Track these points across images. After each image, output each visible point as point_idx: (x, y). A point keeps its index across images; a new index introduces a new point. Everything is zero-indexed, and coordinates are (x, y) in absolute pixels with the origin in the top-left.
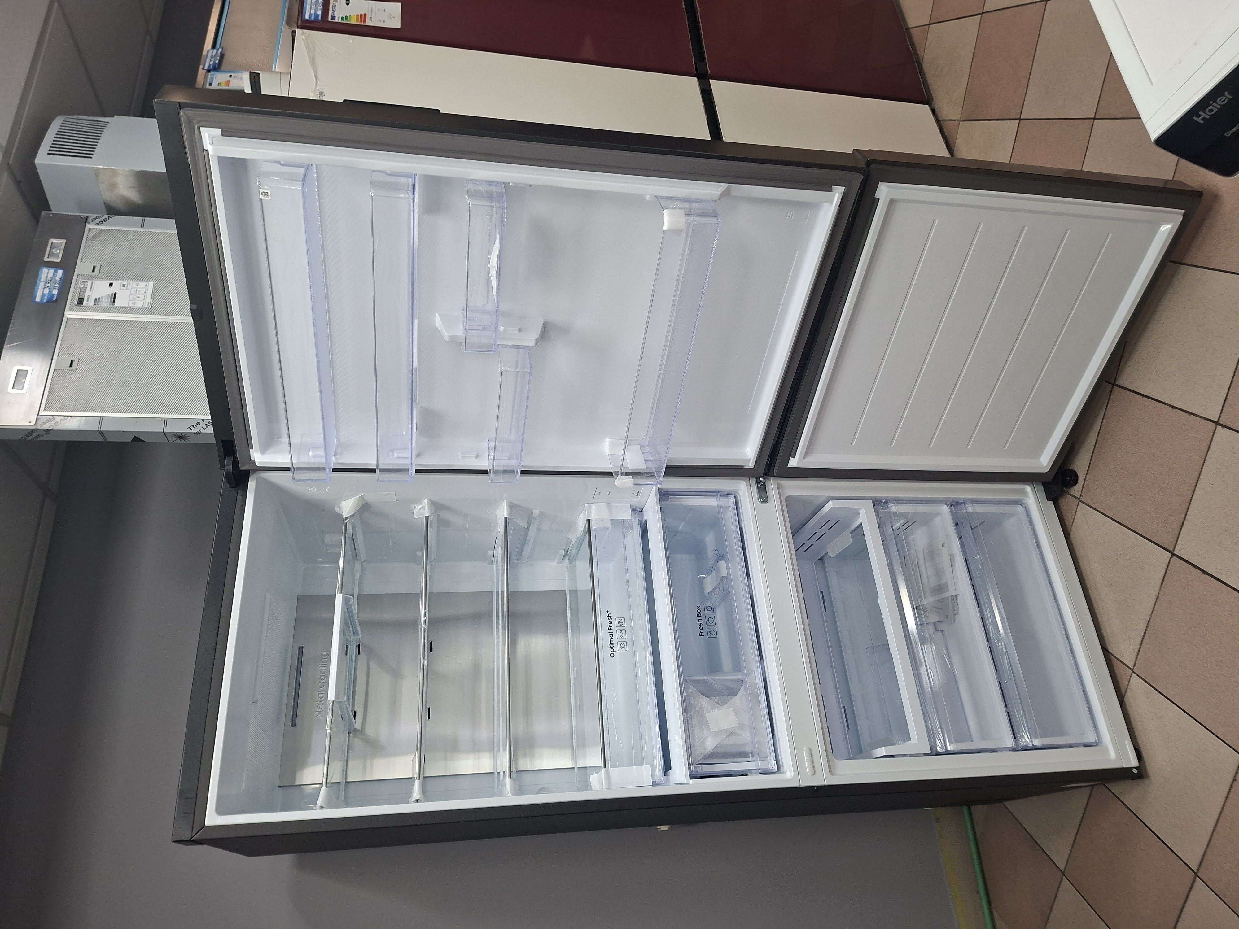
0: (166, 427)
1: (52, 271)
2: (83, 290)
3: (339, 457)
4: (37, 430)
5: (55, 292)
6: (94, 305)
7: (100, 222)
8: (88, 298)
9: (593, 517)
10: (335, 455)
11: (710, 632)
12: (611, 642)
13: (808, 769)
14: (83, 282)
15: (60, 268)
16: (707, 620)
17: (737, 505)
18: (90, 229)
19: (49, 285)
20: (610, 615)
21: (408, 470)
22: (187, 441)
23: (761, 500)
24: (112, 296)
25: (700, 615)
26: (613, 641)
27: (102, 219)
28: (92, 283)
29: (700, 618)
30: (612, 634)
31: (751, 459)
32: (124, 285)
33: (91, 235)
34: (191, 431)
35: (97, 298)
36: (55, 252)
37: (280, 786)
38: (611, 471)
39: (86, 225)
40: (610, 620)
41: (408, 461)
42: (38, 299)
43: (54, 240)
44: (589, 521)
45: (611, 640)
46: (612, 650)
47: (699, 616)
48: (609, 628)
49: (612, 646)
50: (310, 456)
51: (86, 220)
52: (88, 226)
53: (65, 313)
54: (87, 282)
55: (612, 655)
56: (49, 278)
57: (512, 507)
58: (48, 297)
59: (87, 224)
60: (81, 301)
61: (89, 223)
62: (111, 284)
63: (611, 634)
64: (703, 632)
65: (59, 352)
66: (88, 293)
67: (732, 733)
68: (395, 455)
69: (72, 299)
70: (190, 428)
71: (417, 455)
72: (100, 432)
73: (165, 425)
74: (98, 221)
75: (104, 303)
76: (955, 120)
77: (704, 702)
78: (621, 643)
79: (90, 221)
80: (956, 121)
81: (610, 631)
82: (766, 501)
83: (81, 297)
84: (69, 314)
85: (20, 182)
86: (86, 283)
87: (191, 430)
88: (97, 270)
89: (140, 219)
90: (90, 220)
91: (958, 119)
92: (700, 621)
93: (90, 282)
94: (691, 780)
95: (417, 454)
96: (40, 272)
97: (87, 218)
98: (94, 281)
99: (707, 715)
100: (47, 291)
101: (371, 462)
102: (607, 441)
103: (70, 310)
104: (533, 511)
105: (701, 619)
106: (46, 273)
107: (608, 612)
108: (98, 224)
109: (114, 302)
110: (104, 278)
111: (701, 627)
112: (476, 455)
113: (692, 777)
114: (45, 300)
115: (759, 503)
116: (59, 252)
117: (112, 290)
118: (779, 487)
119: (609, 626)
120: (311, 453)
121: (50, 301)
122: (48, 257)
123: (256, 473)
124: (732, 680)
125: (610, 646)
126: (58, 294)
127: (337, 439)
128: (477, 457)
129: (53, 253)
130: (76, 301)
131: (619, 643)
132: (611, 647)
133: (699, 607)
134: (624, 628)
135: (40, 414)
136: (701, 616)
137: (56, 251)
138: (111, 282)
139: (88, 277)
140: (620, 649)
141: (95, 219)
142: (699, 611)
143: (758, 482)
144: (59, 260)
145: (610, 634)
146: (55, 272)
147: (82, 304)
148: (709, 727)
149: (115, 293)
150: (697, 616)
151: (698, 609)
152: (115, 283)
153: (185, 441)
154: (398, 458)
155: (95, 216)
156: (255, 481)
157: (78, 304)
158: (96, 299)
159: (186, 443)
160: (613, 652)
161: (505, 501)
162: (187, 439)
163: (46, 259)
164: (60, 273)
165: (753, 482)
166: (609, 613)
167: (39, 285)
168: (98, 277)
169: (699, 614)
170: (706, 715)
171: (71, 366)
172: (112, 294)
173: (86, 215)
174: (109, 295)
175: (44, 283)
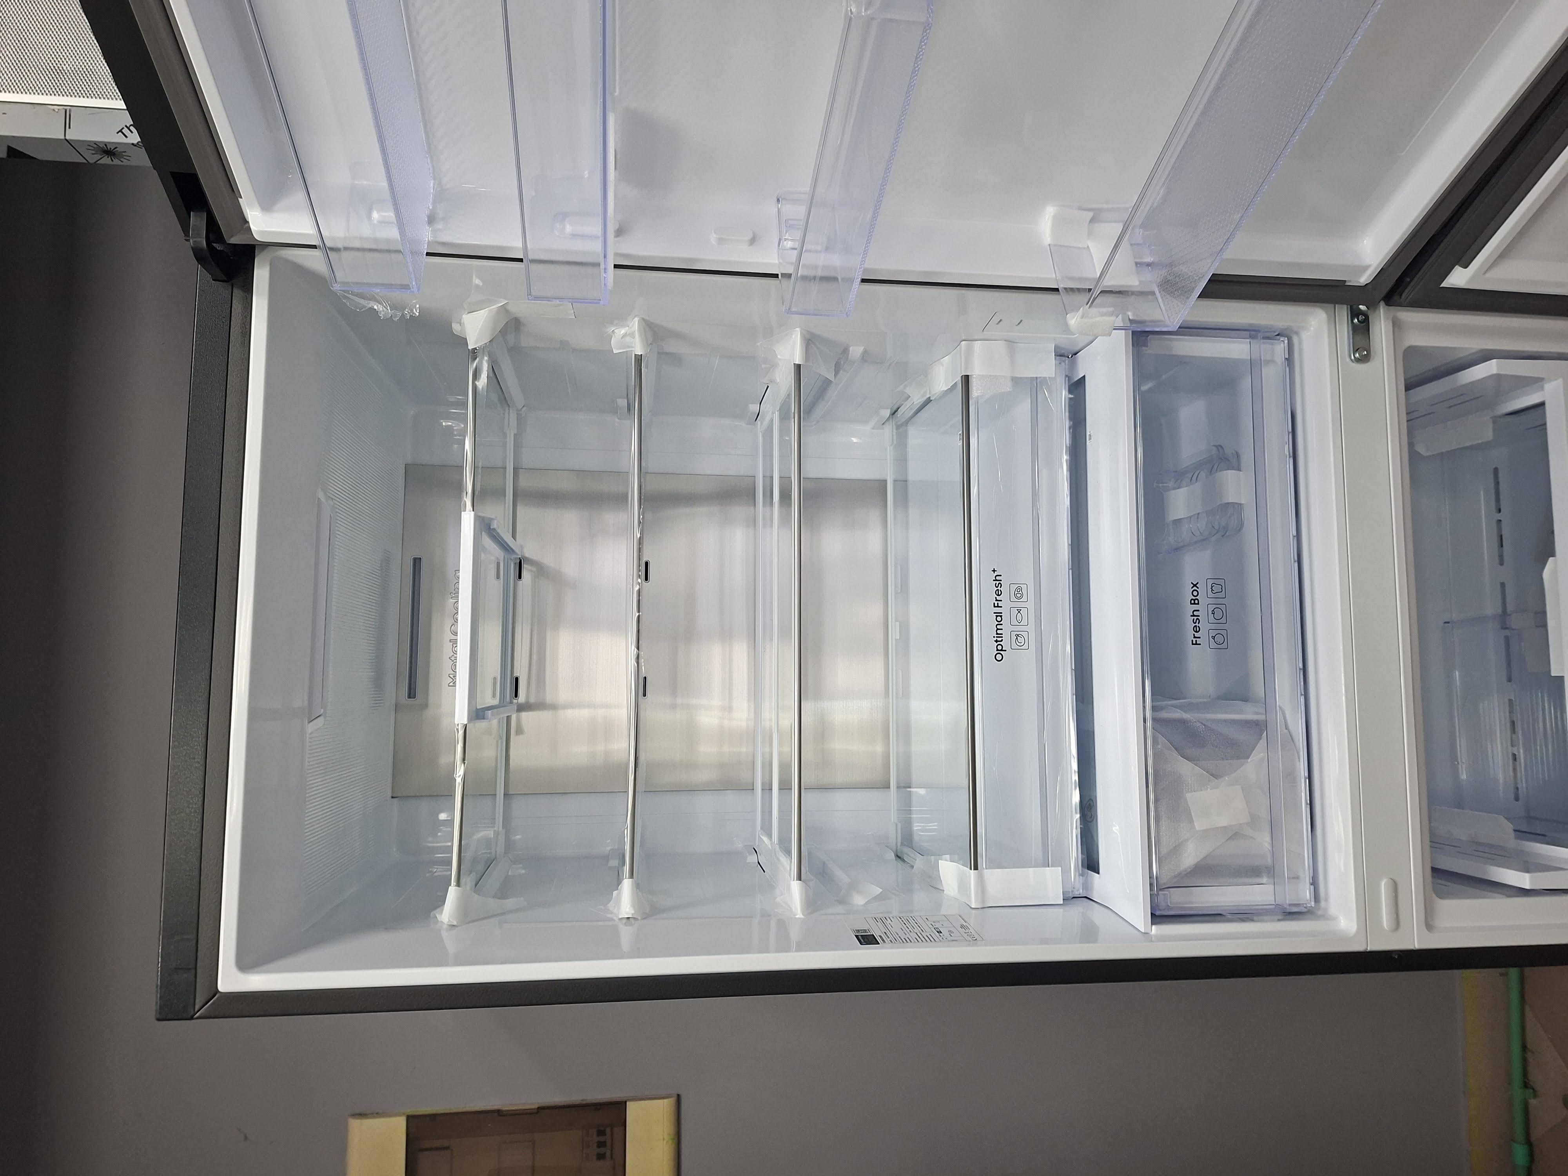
0: (70, 128)
3: (440, 226)
9: (976, 372)
10: (431, 220)
11: (1214, 638)
12: (999, 632)
13: (1386, 920)
16: (1210, 612)
17: (1289, 360)
20: (998, 578)
21: (599, 265)
22: (126, 163)
23: (1357, 355)
25: (1196, 602)
26: (1002, 629)
29: (1195, 607)
30: (1001, 616)
31: (1366, 268)
34: (124, 140)
37: (394, 796)
38: (1057, 287)
40: (999, 588)
41: (597, 247)
44: (966, 379)
45: (999, 627)
46: (1000, 648)
47: (1194, 604)
48: (996, 603)
49: (999, 639)
50: (375, 222)
55: (999, 657)
57: (810, 341)
63: (999, 615)
64: (1199, 638)
67: (1234, 834)
68: (569, 228)
70: (121, 131)
71: (618, 230)
73: (67, 125)
77: (1186, 769)
78: (1018, 633)
81: (998, 610)
82: (1365, 359)
87: (126, 137)
92: (1195, 613)
94: (1154, 927)
95: (617, 227)
99: (1190, 797)
101: (513, 244)
102: (1050, 211)
104: (851, 348)
105: (1198, 611)
107: (994, 571)
111: (1196, 626)
112: (750, 236)
113: (1157, 917)
115: (1348, 360)
118: (1396, 325)
119: (997, 600)
120: (375, 215)
123: (265, 251)
124: (1234, 722)
125: (995, 639)
127: (434, 179)
128: (753, 241)
131: (1014, 634)
132: (996, 641)
133: (1195, 585)
134: (1023, 604)
136: (1198, 604)
140: (1014, 646)
142: (1195, 593)
143: (1354, 313)
145: (997, 616)
148: (1191, 821)
150: (1191, 604)
151: (1195, 588)
153: (122, 162)
154: (574, 236)
156: (268, 268)
159: (123, 165)
160: (1002, 650)
161: (798, 329)
162: (123, 156)
165: (1343, 312)
166: (996, 573)
169: (1194, 600)
170: (1188, 796)
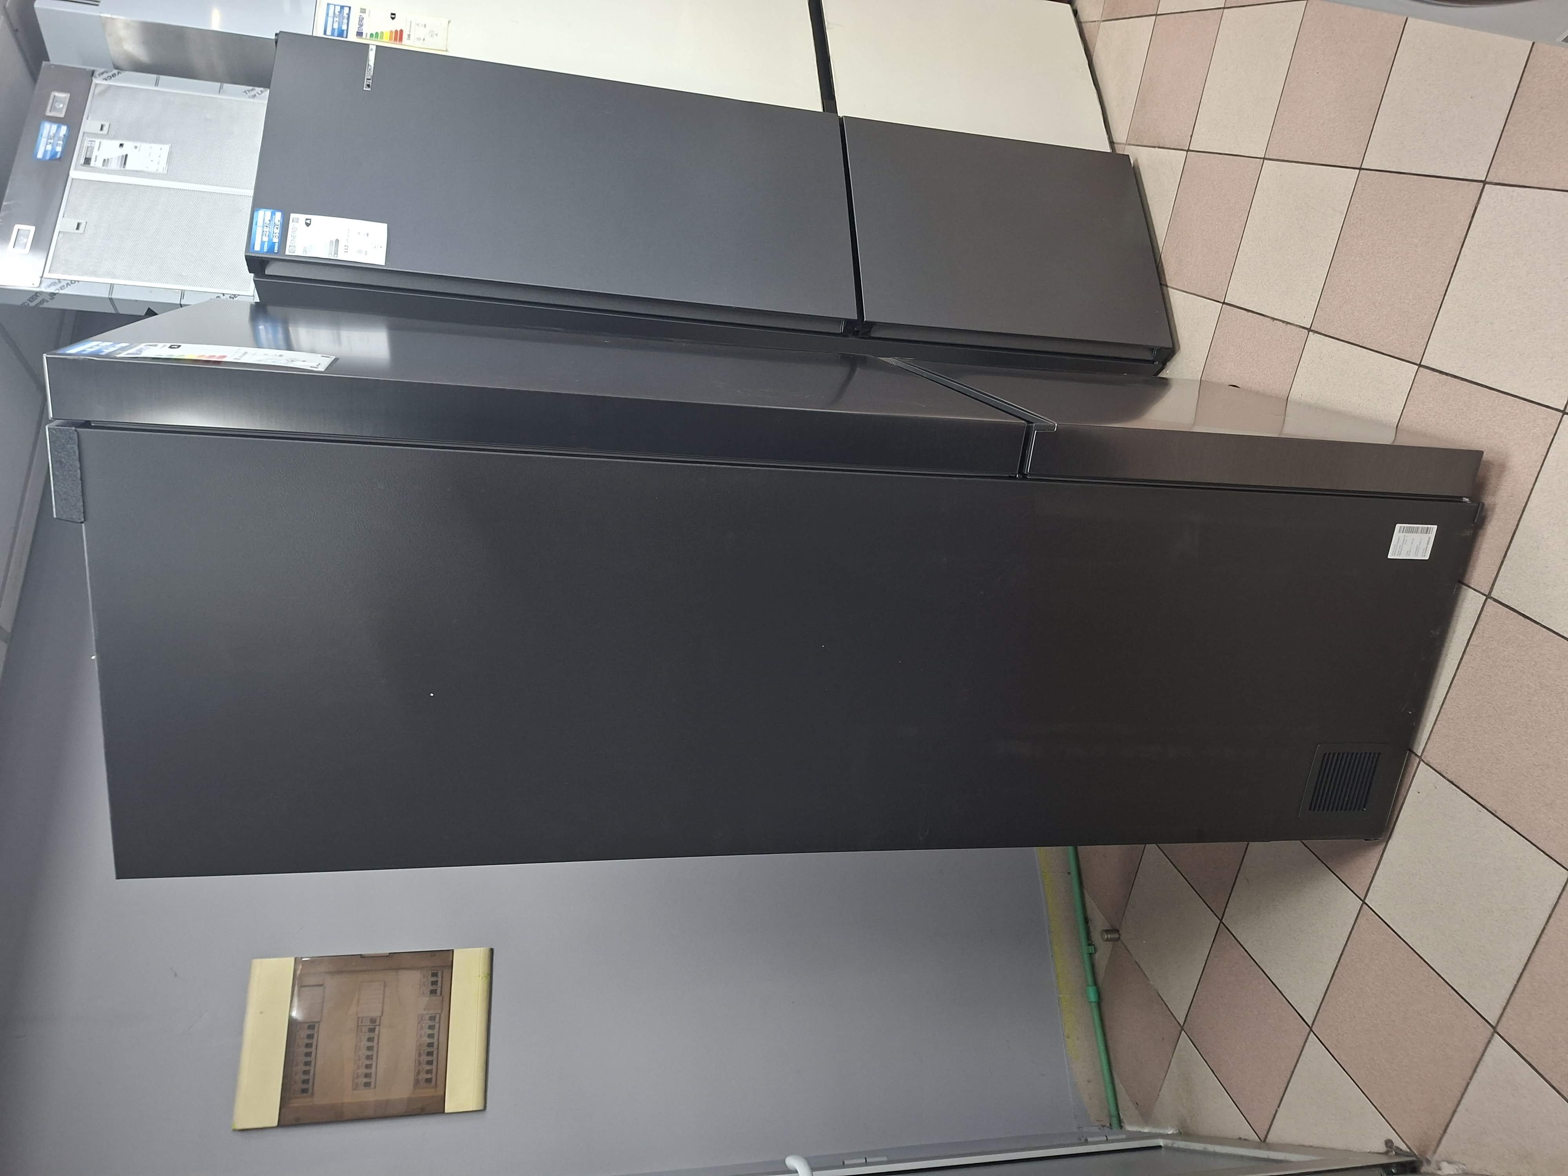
0: (183, 299)
1: (54, 127)
2: (90, 149)
4: (41, 293)
5: (59, 149)
6: (103, 166)
7: (108, 77)
8: (96, 159)
14: (89, 141)
15: (64, 124)
18: (96, 85)
19: (52, 141)
24: (122, 157)
27: (110, 74)
28: (100, 143)
32: (136, 147)
33: (98, 90)
35: (106, 158)
36: (58, 107)
39: (92, 80)
42: (40, 155)
43: (57, 94)
51: (93, 73)
52: (95, 81)
53: (70, 173)
54: (95, 141)
56: (51, 134)
58: (50, 154)
59: (93, 78)
60: (87, 161)
61: (96, 77)
62: (121, 145)
65: (64, 214)
66: (95, 152)
69: (78, 158)
72: (111, 299)
73: (182, 297)
74: (105, 75)
75: (114, 165)
76: (1095, 21)
79: (97, 76)
80: (1097, 23)
83: (88, 156)
84: (73, 174)
85: (17, 30)
86: (93, 143)
88: (106, 129)
89: (154, 76)
90: (96, 74)
91: (1099, 19)
93: (98, 141)
96: (42, 127)
97: (93, 72)
98: (102, 141)
100: (49, 147)
103: (75, 169)
106: (48, 129)
108: (106, 80)
109: (125, 164)
110: (115, 138)
114: (48, 157)
116: (63, 107)
117: (123, 152)
121: (53, 158)
122: (50, 111)
126: (63, 152)
129: (55, 107)
130: (82, 161)
135: (44, 276)
137: (59, 105)
138: (122, 143)
139: (96, 135)
141: (102, 73)
144: (62, 115)
146: (59, 128)
147: (89, 164)
149: (126, 155)
152: (126, 143)
155: (102, 70)
157: (84, 163)
158: (105, 160)
163: (48, 114)
164: (64, 129)
167: (40, 142)
168: (108, 136)
171: (78, 228)
172: (123, 156)
173: (92, 68)
174: (119, 157)
175: (46, 139)
